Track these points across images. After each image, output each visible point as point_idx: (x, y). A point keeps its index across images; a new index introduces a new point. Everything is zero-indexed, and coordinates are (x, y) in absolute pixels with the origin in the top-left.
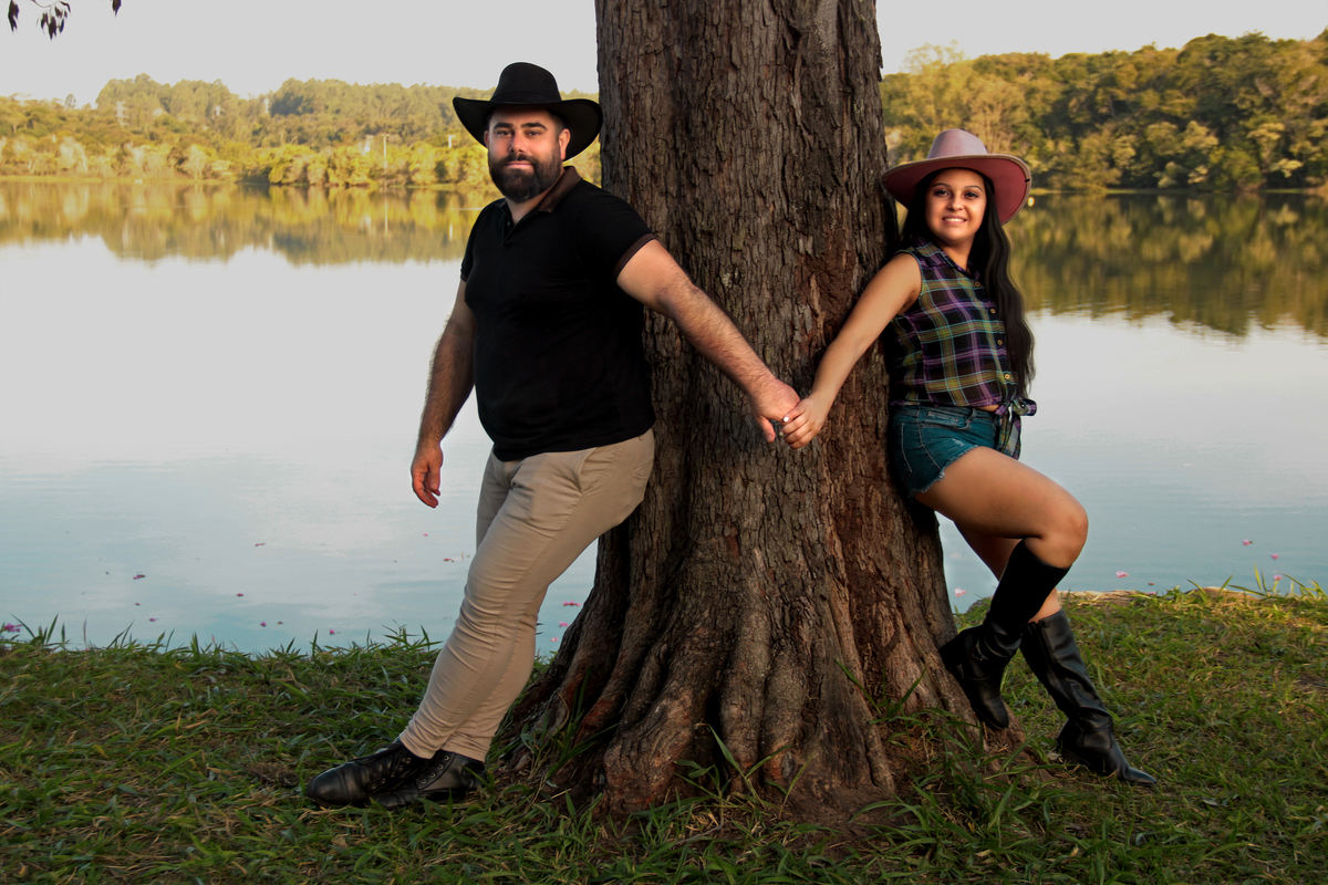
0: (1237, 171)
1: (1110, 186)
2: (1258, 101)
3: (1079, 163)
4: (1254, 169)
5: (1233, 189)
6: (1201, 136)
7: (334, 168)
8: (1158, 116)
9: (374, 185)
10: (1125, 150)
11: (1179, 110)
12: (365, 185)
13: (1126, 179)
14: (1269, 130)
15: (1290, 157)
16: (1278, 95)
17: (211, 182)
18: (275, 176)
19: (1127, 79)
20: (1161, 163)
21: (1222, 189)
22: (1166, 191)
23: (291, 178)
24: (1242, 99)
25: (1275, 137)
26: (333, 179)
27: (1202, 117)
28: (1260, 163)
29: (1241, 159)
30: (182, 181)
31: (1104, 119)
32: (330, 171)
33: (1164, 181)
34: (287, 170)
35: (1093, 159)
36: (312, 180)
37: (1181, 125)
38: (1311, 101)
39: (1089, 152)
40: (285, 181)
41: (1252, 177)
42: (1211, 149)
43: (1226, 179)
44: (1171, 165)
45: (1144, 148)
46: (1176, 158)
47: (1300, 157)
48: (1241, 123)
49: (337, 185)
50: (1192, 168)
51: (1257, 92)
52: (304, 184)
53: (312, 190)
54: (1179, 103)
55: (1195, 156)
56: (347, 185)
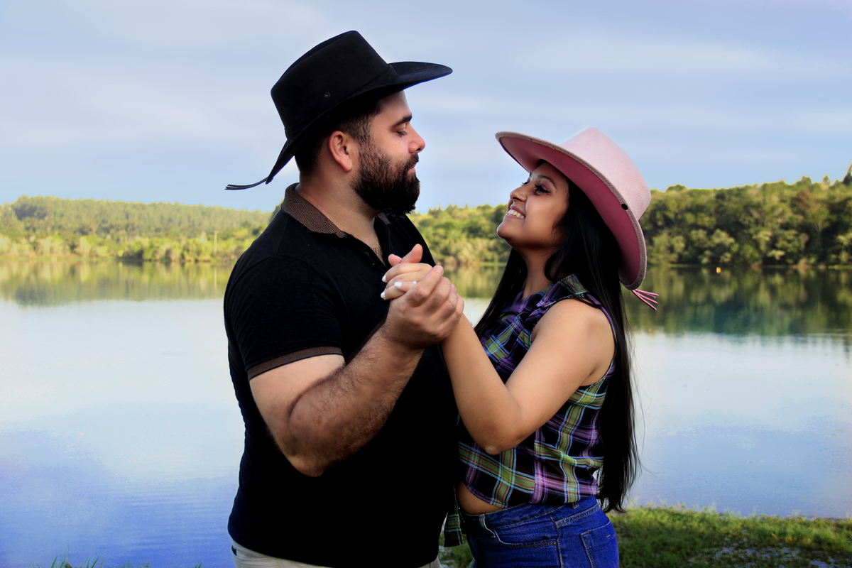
0: (748, 256)
1: (673, 263)
2: (752, 220)
3: (655, 250)
4: (757, 255)
5: (746, 265)
6: (722, 237)
7: (188, 251)
8: (696, 227)
9: (213, 261)
10: (679, 244)
11: (707, 224)
12: (208, 261)
13: (681, 259)
14: (764, 235)
15: (777, 249)
16: (763, 217)
17: (95, 259)
18: (147, 256)
19: (673, 207)
20: (701, 251)
21: (739, 265)
22: (706, 266)
23: (158, 257)
24: (745, 219)
25: (767, 239)
26: (187, 257)
27: (722, 228)
28: (760, 252)
29: (749, 250)
30: (73, 259)
31: (662, 228)
32: (185, 253)
33: (705, 260)
34: (156, 252)
35: (662, 248)
36: (173, 257)
37: (710, 232)
38: (780, 220)
39: (659, 245)
40: (153, 259)
41: (756, 260)
42: (731, 244)
43: (741, 260)
44: (707, 253)
45: (689, 242)
46: (710, 249)
47: (781, 249)
48: (745, 231)
49: (190, 261)
50: (722, 254)
51: (751, 216)
52: (167, 260)
53: (173, 264)
54: (707, 220)
55: (722, 248)
56: (197, 261)
